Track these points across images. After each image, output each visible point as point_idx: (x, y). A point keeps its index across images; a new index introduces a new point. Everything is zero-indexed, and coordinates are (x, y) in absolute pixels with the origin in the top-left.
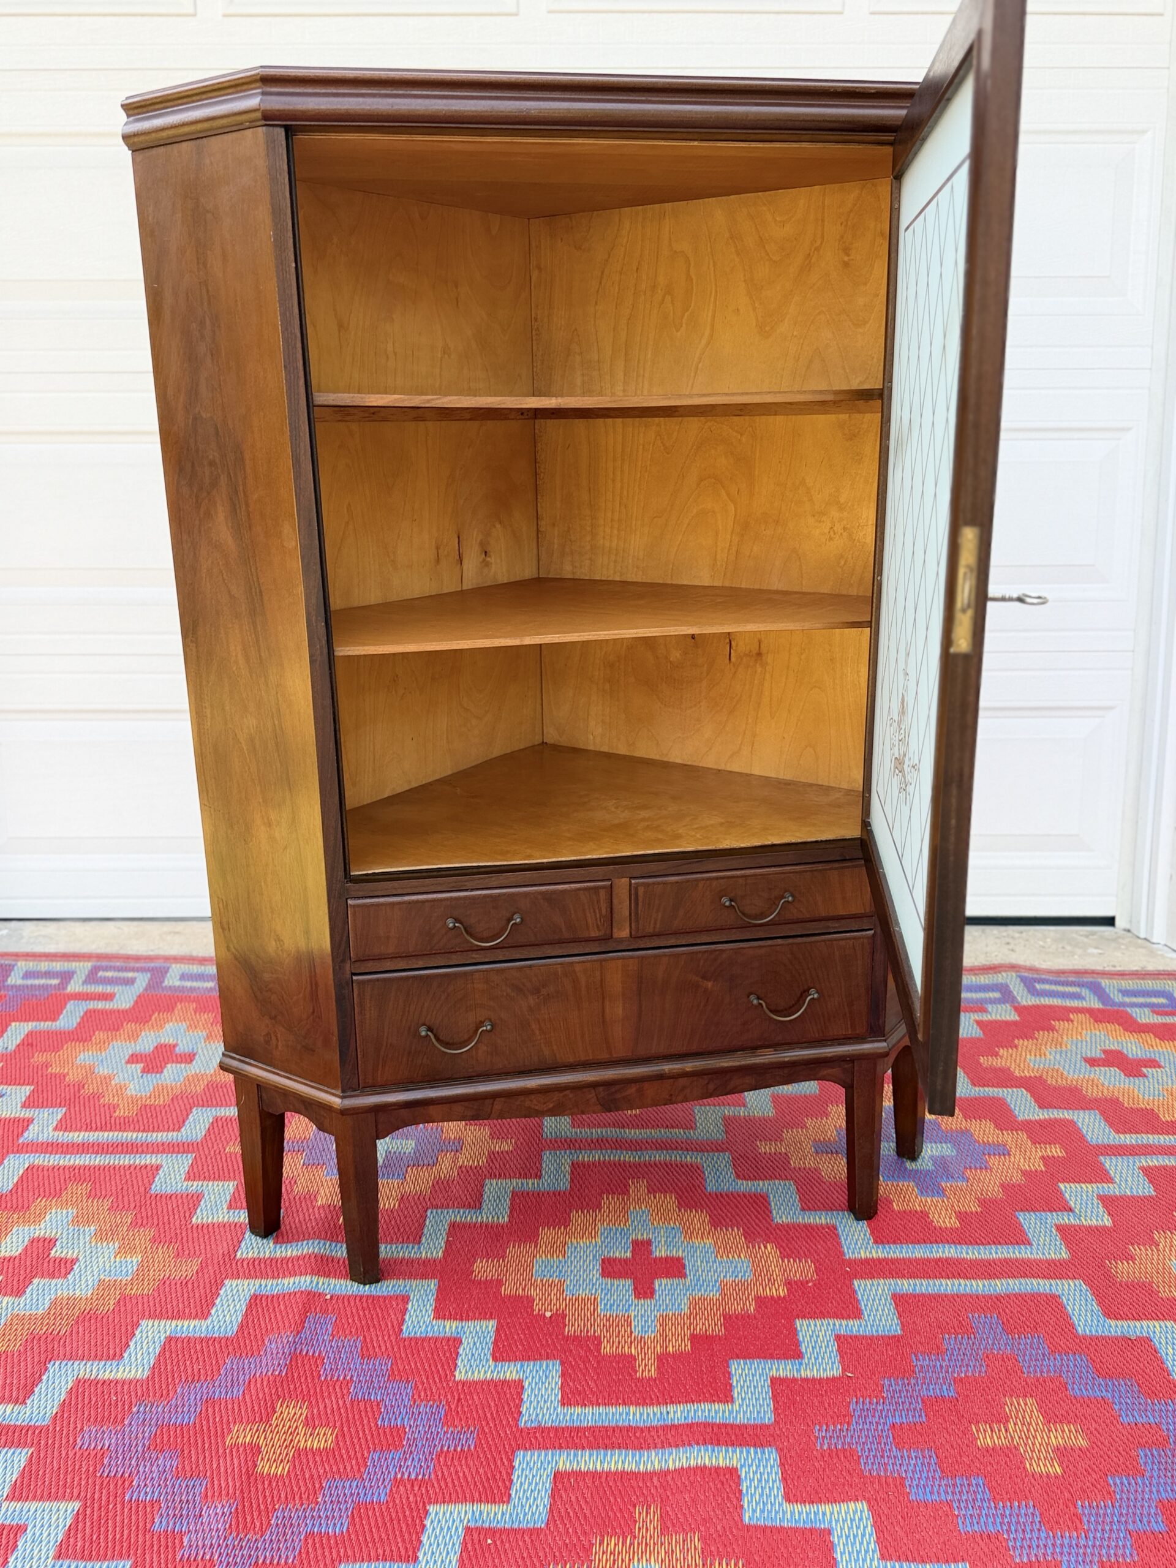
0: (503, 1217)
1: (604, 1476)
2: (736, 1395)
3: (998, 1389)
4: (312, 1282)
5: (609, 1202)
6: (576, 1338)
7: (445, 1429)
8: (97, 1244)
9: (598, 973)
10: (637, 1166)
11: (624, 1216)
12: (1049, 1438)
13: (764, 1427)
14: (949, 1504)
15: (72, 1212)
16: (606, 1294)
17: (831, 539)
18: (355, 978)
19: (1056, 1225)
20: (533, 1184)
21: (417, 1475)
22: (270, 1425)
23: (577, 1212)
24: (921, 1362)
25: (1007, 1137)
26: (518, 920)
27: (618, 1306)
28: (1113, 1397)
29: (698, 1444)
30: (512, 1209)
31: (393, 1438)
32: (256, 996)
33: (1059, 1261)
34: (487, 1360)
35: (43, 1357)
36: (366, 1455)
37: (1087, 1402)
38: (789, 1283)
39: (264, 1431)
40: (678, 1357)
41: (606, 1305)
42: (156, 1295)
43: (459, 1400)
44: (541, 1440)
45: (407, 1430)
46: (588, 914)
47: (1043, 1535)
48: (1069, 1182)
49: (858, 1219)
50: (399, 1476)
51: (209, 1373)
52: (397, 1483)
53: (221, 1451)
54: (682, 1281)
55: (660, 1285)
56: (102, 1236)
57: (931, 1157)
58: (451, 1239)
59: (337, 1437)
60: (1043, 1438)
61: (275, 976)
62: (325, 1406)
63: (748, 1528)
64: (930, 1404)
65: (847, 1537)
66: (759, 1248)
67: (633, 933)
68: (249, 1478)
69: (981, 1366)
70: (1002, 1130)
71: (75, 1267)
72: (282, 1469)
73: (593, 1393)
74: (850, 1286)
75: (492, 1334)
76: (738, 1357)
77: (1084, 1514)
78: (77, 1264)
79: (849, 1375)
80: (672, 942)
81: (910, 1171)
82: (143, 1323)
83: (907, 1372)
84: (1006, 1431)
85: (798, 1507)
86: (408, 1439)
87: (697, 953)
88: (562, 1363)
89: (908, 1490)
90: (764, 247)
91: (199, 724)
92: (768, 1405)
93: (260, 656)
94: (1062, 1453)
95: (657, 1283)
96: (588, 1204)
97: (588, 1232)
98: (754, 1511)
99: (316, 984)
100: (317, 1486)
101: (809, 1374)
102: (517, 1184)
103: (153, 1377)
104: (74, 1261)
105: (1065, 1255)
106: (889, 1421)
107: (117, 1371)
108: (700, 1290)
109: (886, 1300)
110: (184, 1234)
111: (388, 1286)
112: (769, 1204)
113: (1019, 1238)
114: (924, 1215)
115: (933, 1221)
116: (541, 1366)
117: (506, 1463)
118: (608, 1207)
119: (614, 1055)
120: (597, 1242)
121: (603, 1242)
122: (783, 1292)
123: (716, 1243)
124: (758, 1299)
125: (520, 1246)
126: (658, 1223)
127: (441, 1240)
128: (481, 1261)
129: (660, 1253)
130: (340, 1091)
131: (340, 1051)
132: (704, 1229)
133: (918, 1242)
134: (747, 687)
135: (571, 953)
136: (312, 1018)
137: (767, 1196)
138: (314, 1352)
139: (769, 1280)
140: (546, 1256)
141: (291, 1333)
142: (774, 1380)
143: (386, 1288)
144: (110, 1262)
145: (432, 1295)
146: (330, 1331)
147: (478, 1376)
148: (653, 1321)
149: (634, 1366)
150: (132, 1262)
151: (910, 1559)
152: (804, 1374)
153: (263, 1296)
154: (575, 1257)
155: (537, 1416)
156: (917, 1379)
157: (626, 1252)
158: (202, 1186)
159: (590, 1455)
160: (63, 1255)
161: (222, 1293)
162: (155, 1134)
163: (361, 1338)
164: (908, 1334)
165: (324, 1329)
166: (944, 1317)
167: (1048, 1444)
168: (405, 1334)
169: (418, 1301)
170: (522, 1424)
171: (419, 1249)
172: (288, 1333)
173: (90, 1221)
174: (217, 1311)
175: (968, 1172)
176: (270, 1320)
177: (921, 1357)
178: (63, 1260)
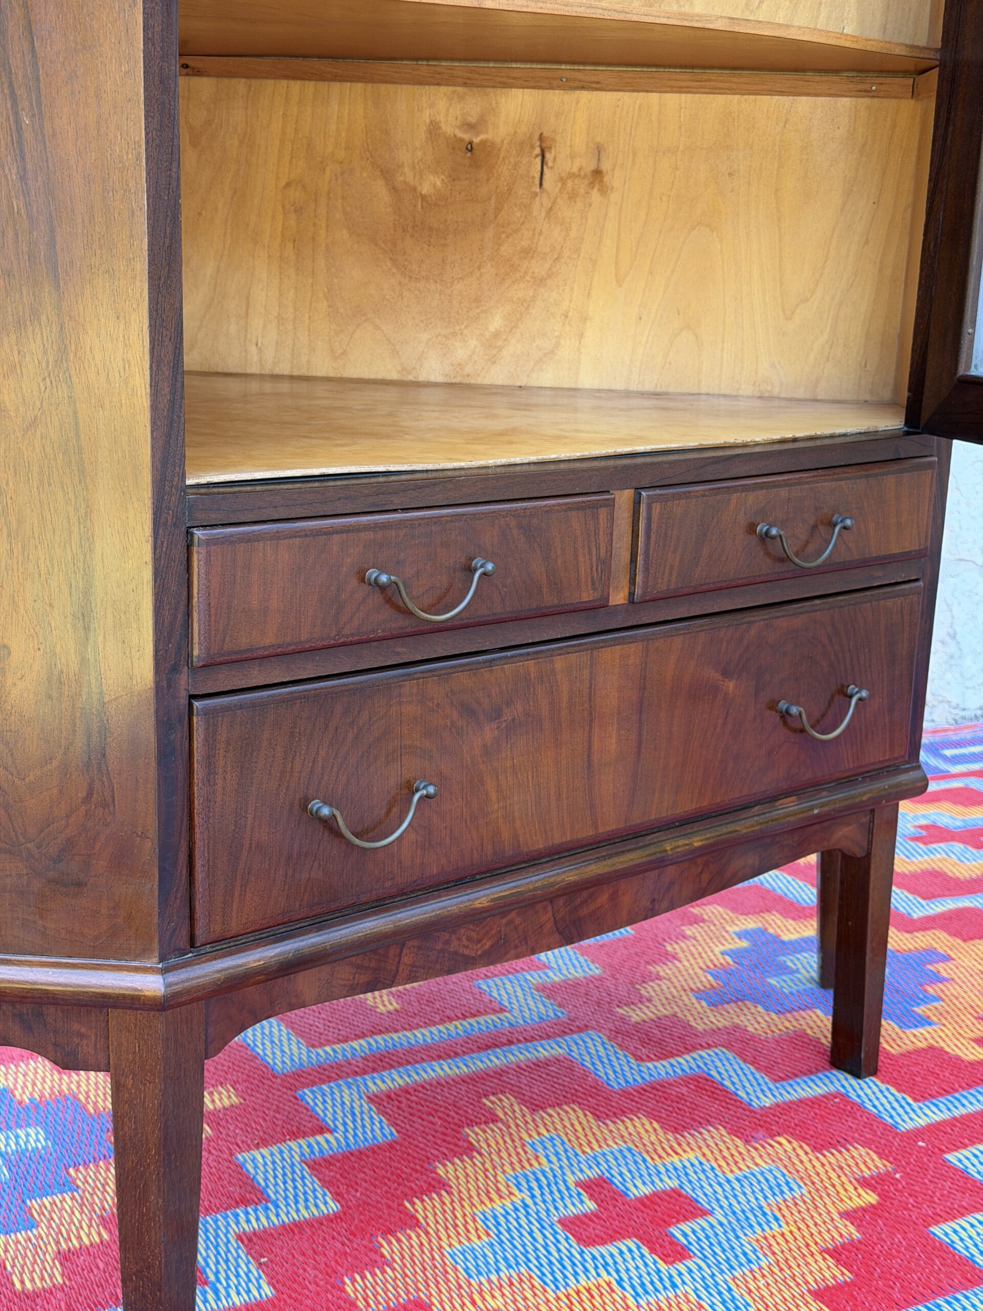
0: (326, 1203)
5: (481, 1137)
9: (586, 673)
10: (475, 1078)
11: (525, 1152)
16: (617, 1271)
18: (197, 704)
20: (328, 1141)
23: (444, 1165)
27: (653, 1283)
30: (327, 1183)
38: (865, 1183)
41: (632, 1286)
46: (581, 559)
49: (857, 1075)
54: (711, 1220)
55: (683, 1234)
58: (263, 1260)
66: (772, 1146)
67: (638, 591)
74: (947, 1164)
76: (909, 1304)
80: (689, 610)
95: (673, 1233)
96: (451, 1150)
97: (493, 1189)
102: (301, 1148)
112: (723, 1085)
115: (958, 1057)
118: (489, 1146)
119: (601, 830)
120: (523, 1201)
121: (533, 1197)
122: (871, 1198)
123: (704, 1155)
124: (847, 1215)
125: (399, 1241)
126: (592, 1149)
127: (246, 1265)
128: (353, 1281)
129: (639, 1189)
130: (156, 960)
131: (162, 870)
132: (668, 1140)
133: (970, 1086)
134: (573, 234)
135: (546, 637)
136: (83, 809)
137: (709, 1075)
139: (833, 1186)
140: (461, 1243)
148: (729, 1290)
154: (509, 1231)
157: (582, 1203)
171: (216, 1292)
175: (929, 989)
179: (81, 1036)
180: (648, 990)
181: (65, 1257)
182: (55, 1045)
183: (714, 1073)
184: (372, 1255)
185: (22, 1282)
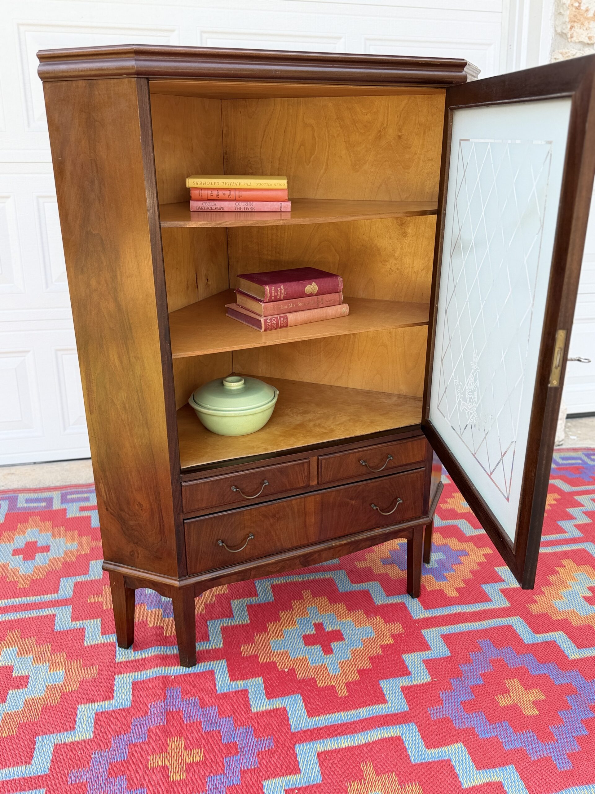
0: (247, 620)
1: (341, 751)
2: (388, 699)
3: (500, 677)
4: (162, 670)
5: (296, 604)
6: (303, 681)
7: (256, 739)
8: (36, 665)
9: (303, 504)
10: (303, 583)
11: (305, 611)
12: (529, 697)
13: (405, 713)
14: (496, 737)
15: (15, 648)
16: (310, 655)
17: (390, 274)
18: (185, 521)
19: (500, 589)
20: (255, 600)
21: (251, 766)
22: (168, 753)
23: (282, 612)
24: (464, 668)
25: (465, 546)
26: (267, 484)
27: (318, 660)
28: (549, 672)
29: (379, 727)
30: (249, 614)
31: (232, 748)
32: (125, 533)
33: (506, 607)
34: (265, 699)
35: (31, 735)
36: (222, 760)
37: (539, 677)
38: (393, 636)
39: (166, 757)
40: (355, 683)
41: (312, 660)
42: (81, 690)
43: (258, 723)
44: (305, 737)
45: (238, 743)
46: (299, 476)
47: (540, 745)
48: (498, 566)
49: (413, 597)
50: (242, 769)
51: (125, 729)
52: (243, 772)
53: (147, 772)
54: (344, 642)
55: (334, 646)
56: (38, 659)
57: (435, 560)
58: (224, 636)
59: (204, 753)
60: (526, 698)
61: (137, 522)
62: (192, 738)
63: (415, 765)
64: (474, 688)
65: (459, 761)
66: (374, 619)
67: (320, 482)
68: (168, 784)
69: (490, 666)
70: (462, 542)
71: (30, 680)
72: (182, 776)
73: (322, 708)
74: (420, 634)
75: (262, 685)
76: (382, 679)
77: (553, 732)
78: (30, 679)
79: (435, 680)
80: (337, 484)
81: (429, 569)
82: (80, 707)
83: (458, 674)
84: (510, 697)
85: (433, 751)
86: (240, 748)
87: (348, 488)
88: (302, 695)
89: (477, 733)
90: (356, 125)
91: (88, 395)
92: (404, 702)
93: (130, 361)
94: (536, 703)
95: (332, 645)
96: (286, 608)
97: (291, 623)
98: (415, 756)
99: (164, 526)
100: (203, 781)
101: (417, 683)
102: (248, 601)
103: (96, 737)
104: (27, 677)
105: (508, 604)
106: (459, 700)
107: (75, 737)
108: (353, 646)
109: (439, 638)
110: (83, 653)
111: (201, 667)
112: (371, 595)
113: (486, 598)
114: (441, 591)
115: (446, 594)
116: (292, 698)
117: (292, 752)
118: (296, 608)
119: (310, 541)
120: (297, 627)
121: (300, 627)
122: (392, 641)
123: (353, 620)
124: (382, 646)
125: (260, 636)
126: (323, 614)
127: (220, 637)
129: (329, 629)
130: (178, 577)
131: (178, 558)
132: (346, 613)
133: (444, 606)
134: (346, 345)
135: (290, 495)
136: (160, 542)
137: (369, 591)
138: (176, 709)
139: (383, 636)
140: (275, 639)
141: (161, 700)
142: (402, 688)
143: (200, 668)
144: (48, 675)
145: (226, 668)
146: (180, 696)
147: (263, 708)
148: (337, 666)
149: (336, 691)
150: (60, 673)
151: (489, 767)
152: (415, 682)
153: (138, 682)
154: (289, 637)
155: (298, 724)
156: (464, 677)
157: (312, 630)
158: (82, 624)
159: (331, 741)
160: (20, 674)
161: (116, 684)
162: (45, 597)
163: (197, 697)
164: (454, 655)
165: (177, 695)
166: (467, 644)
167: (529, 700)
168: (219, 692)
169: (219, 672)
170: (293, 731)
171: (210, 643)
172: (160, 701)
173: (28, 652)
174: (117, 694)
175: (454, 567)
176: (147, 695)
177: (463, 666)
178: (21, 678)
180: (367, 556)
182: (160, 590)
184: (251, 640)
185: (166, 633)
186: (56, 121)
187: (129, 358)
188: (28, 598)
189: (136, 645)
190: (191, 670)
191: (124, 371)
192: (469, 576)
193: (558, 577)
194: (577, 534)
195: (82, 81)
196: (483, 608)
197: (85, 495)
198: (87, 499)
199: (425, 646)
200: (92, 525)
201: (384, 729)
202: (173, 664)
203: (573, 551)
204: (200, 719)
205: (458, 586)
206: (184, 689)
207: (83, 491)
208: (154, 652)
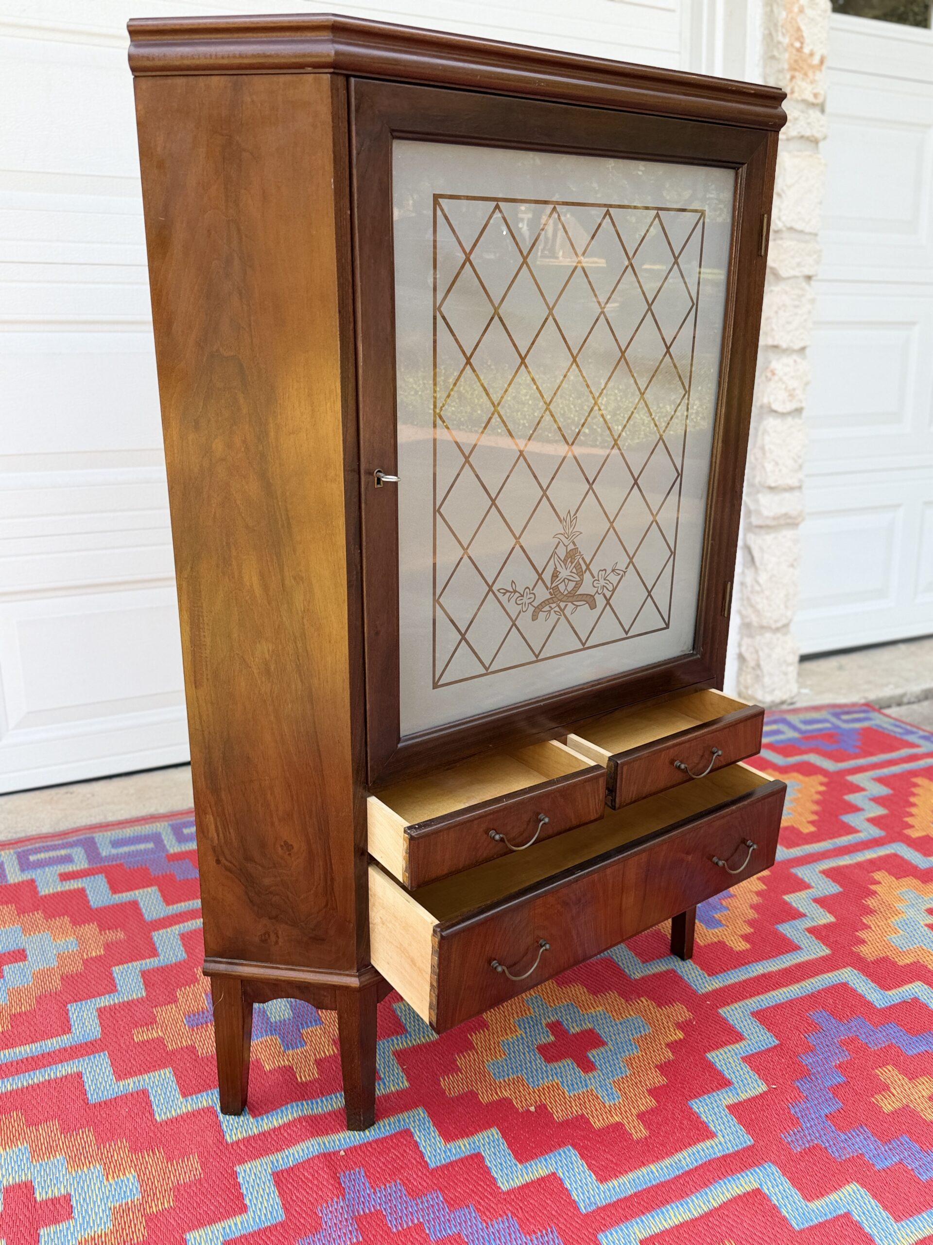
1: (676, 1231)
2: (713, 1129)
3: (866, 1066)
4: (318, 1144)
6: (567, 1122)
7: (529, 1238)
8: (77, 1172)
11: (524, 1006)
12: (920, 1091)
13: (749, 1148)
14: (901, 1162)
15: (24, 1147)
16: (562, 1077)
19: (806, 929)
24: (807, 1060)
29: (720, 1179)
32: (251, 901)
33: (826, 955)
34: (516, 1165)
37: (920, 1057)
38: (679, 1026)
40: (653, 1112)
41: (568, 1086)
42: (180, 1205)
43: (521, 1208)
44: (608, 1219)
48: (787, 894)
49: (683, 959)
54: (606, 1048)
55: (593, 1056)
56: (75, 1162)
58: (405, 1067)
60: (916, 1093)
61: (278, 879)
63: (802, 1232)
64: (835, 1090)
65: (864, 1214)
66: (638, 1003)
69: (843, 1051)
71: (74, 1203)
73: (615, 1164)
74: (719, 1015)
75: (501, 1140)
76: (692, 1098)
78: (74, 1200)
79: (774, 1086)
82: (189, 1236)
83: (804, 1073)
84: (894, 1095)
85: (817, 1202)
88: (574, 1146)
89: (871, 1162)
92: (741, 1130)
93: (283, 584)
95: (590, 1055)
97: (508, 1028)
98: (795, 1218)
101: (748, 1096)
104: (68, 1198)
105: (827, 951)
106: (822, 1113)
108: (624, 1052)
109: (750, 1019)
110: (159, 1135)
111: (384, 1126)
112: (619, 966)
113: (791, 945)
114: (721, 945)
115: (732, 948)
116: (560, 1154)
120: (521, 1035)
121: (526, 1033)
122: (680, 1035)
123: (606, 1008)
124: (669, 1046)
125: (465, 1057)
126: (555, 1004)
127: (398, 1070)
128: (444, 1080)
129: (574, 1029)
130: (355, 971)
131: (358, 935)
132: (590, 999)
133: (736, 967)
136: (324, 910)
137: (612, 958)
138: (369, 1210)
139: (664, 1028)
140: (492, 1059)
141: (338, 1198)
142: (728, 1107)
143: (383, 1129)
144: (105, 1187)
145: (429, 1122)
146: (367, 1185)
147: (518, 1182)
148: (611, 1089)
149: (627, 1131)
150: (128, 1180)
151: (911, 1214)
152: (744, 1096)
153: (282, 1171)
154: (514, 1052)
155: (589, 1198)
156: (814, 1074)
157: (548, 1036)
158: (139, 1082)
159: (653, 1217)
160: (50, 1195)
161: (242, 1182)
162: (49, 1042)
163: (398, 1181)
164: (784, 1042)
165: (361, 1184)
166: (794, 1021)
167: (923, 1096)
168: (432, 1165)
169: (420, 1131)
170: (584, 1211)
171: (384, 1084)
172: (335, 1199)
173: (51, 1150)
174: (250, 1201)
175: (724, 903)
176: (307, 1193)
177: (804, 1057)
178: (54, 1201)
179: (325, 996)
181: (319, 1063)
182: (314, 999)
183: (614, 957)
184: (453, 1066)
185: (301, 1077)
186: (159, 149)
187: (283, 580)
188: (17, 1050)
189: (252, 1104)
190: (370, 1135)
191: (269, 603)
192: (752, 914)
193: (879, 900)
194: (876, 832)
195: (218, 78)
196: (794, 962)
197: (63, 852)
198: (68, 859)
199: (735, 1036)
200: (92, 903)
201: (729, 1181)
202: (334, 1130)
203: (880, 858)
204: (418, 1219)
205: (742, 933)
206: (369, 1171)
207: (55, 845)
208: (292, 1113)
